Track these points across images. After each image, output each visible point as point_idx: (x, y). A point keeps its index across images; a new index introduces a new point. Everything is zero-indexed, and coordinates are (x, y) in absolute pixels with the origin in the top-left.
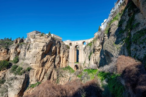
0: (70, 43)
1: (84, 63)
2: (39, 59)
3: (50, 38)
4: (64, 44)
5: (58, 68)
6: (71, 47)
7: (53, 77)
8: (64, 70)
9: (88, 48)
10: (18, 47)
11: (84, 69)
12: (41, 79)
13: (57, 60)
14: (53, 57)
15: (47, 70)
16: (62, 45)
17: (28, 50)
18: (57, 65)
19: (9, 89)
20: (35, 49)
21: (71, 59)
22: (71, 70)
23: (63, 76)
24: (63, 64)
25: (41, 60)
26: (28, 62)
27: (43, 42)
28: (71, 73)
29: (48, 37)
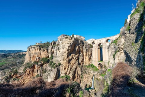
0: (92, 41)
1: (108, 62)
2: (66, 57)
3: (73, 40)
4: (86, 43)
5: (82, 65)
6: (94, 46)
7: (78, 73)
8: (87, 67)
9: (112, 47)
10: (52, 48)
11: (109, 68)
12: (68, 73)
13: (81, 58)
14: (77, 55)
15: (73, 66)
16: (85, 44)
17: (58, 50)
18: (81, 63)
19: (48, 77)
20: (63, 49)
21: (94, 58)
22: (94, 68)
23: (86, 73)
24: (87, 62)
25: (67, 58)
26: (59, 59)
27: (68, 43)
28: (94, 71)
29: (72, 38)
